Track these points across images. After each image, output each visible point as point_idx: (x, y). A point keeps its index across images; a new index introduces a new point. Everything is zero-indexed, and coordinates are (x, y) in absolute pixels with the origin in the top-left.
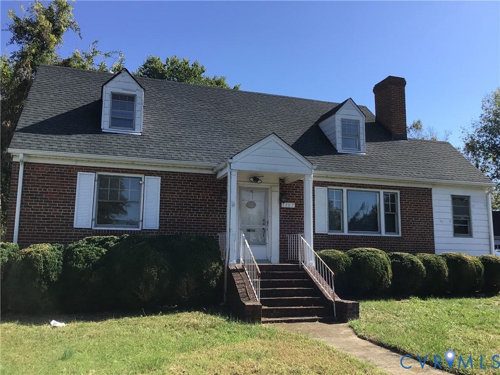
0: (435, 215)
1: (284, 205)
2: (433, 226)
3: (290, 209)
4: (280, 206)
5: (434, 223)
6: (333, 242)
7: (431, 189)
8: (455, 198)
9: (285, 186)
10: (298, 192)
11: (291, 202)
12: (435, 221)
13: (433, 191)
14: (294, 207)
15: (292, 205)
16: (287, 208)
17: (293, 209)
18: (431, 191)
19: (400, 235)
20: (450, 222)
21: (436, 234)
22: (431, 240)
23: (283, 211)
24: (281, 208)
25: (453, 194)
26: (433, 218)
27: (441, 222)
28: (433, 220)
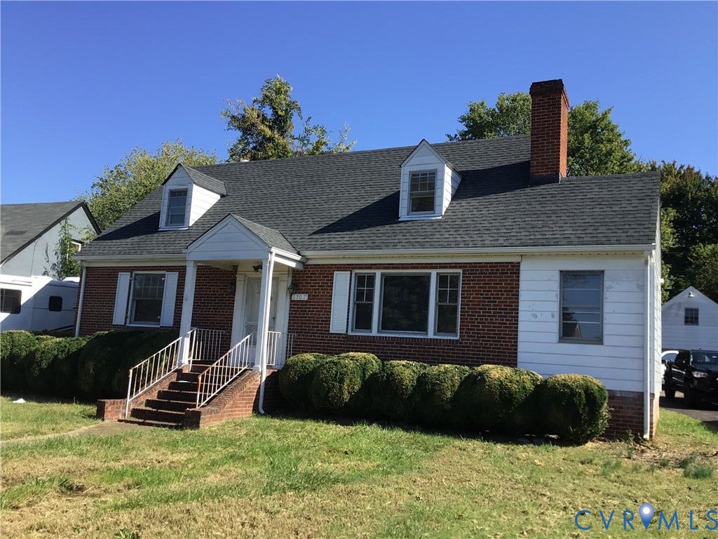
0: (522, 306)
1: (296, 297)
2: (517, 324)
3: (303, 301)
4: (291, 298)
5: (520, 319)
6: (352, 344)
7: (519, 263)
8: (566, 276)
9: (298, 274)
10: (313, 280)
11: (303, 293)
12: (522, 316)
13: (522, 267)
14: (306, 299)
15: (304, 297)
16: (298, 301)
17: (306, 301)
18: (519, 266)
19: (458, 338)
20: (553, 316)
21: (521, 337)
22: (512, 346)
23: (294, 305)
24: (291, 301)
25: (562, 269)
26: (518, 310)
27: (535, 316)
28: (518, 313)
